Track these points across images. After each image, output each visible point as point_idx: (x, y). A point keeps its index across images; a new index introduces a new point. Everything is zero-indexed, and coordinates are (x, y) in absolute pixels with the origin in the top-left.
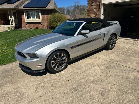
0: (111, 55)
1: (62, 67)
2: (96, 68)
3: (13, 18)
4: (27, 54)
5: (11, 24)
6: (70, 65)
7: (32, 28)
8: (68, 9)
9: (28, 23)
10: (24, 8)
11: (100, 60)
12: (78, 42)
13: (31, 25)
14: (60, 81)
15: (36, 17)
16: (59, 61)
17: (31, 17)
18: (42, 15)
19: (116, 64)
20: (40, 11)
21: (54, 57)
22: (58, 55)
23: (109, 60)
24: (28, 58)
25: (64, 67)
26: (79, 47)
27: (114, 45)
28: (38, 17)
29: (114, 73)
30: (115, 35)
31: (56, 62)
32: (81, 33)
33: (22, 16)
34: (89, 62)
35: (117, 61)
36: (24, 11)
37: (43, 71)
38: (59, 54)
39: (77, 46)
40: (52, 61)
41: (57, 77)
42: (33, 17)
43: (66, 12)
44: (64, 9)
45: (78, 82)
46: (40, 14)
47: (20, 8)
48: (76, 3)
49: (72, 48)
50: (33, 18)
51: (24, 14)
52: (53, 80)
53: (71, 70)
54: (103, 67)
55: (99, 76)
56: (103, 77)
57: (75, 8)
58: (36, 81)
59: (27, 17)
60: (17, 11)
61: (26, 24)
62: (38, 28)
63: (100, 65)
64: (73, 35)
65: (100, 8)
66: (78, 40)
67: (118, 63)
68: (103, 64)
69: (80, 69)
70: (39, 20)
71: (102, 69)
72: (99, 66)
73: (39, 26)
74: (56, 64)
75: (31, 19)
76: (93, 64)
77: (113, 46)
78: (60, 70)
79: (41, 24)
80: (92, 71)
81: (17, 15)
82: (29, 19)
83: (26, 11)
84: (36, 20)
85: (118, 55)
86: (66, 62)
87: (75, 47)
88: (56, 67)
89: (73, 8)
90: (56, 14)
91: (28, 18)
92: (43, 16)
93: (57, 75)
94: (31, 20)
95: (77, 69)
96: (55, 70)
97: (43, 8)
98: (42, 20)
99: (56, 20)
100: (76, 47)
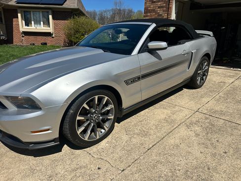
0: (205, 100)
1: (103, 131)
2: (183, 132)
4: (7, 97)
6: (119, 123)
7: (34, 44)
8: (101, 15)
9: (26, 33)
11: (186, 112)
12: (140, 68)
13: (32, 38)
14: (100, 172)
15: (42, 23)
16: (96, 117)
17: (33, 22)
18: (54, 18)
19: (223, 121)
20: (50, 11)
21: (85, 105)
22: (93, 100)
23: (205, 112)
24: (12, 108)
25: (107, 129)
26: (143, 81)
27: (204, 77)
28: (47, 23)
29: (229, 145)
30: (207, 59)
31: (87, 120)
32: (148, 47)
33: (14, 19)
34: (163, 116)
35: (222, 113)
36: (19, 10)
37: (53, 144)
38: (96, 97)
39: (139, 78)
40: (78, 118)
41: (92, 159)
42: (37, 22)
43: (98, 19)
44: (95, 14)
45: (149, 174)
46: (50, 17)
47: (10, 3)
48: (116, 4)
49: (127, 83)
50: (36, 25)
51: (19, 15)
52: (81, 167)
53: (125, 138)
54: (197, 129)
55: (198, 154)
56: (209, 158)
57: (114, 14)
58: (32, 171)
59: (24, 22)
60: (3, 9)
61: (23, 36)
62: (46, 44)
63: (190, 124)
64: (128, 52)
65: (170, 6)
66: (142, 64)
67: (227, 118)
68: (194, 120)
69: (145, 134)
70: (48, 28)
71: (197, 135)
72: (188, 127)
73: (47, 39)
74: (89, 124)
76: (173, 121)
77: (203, 80)
78: (98, 137)
79: (53, 37)
80: (178, 141)
81: (5, 17)
82: (28, 26)
83: (23, 10)
84: (41, 28)
85: (218, 100)
86: (112, 117)
87: (134, 80)
88: (89, 132)
89: (111, 13)
90: (82, 19)
91: (27, 24)
92: (57, 21)
93: (91, 152)
94: (33, 28)
95: (138, 135)
96: (86, 139)
97: (57, 6)
98: (55, 28)
99: (82, 30)
100: (136, 81)
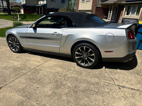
3: (111, 13)
5: (108, 18)
10: (127, 3)
15: (136, 13)
17: (131, 13)
25: (17, 50)
33: (122, 11)
36: (125, 6)
38: (13, 38)
39: (25, 37)
46: (141, 9)
47: (122, 3)
49: (21, 37)
70: (138, 16)
75: (130, 15)
82: (128, 15)
83: (128, 5)
84: (134, 16)
